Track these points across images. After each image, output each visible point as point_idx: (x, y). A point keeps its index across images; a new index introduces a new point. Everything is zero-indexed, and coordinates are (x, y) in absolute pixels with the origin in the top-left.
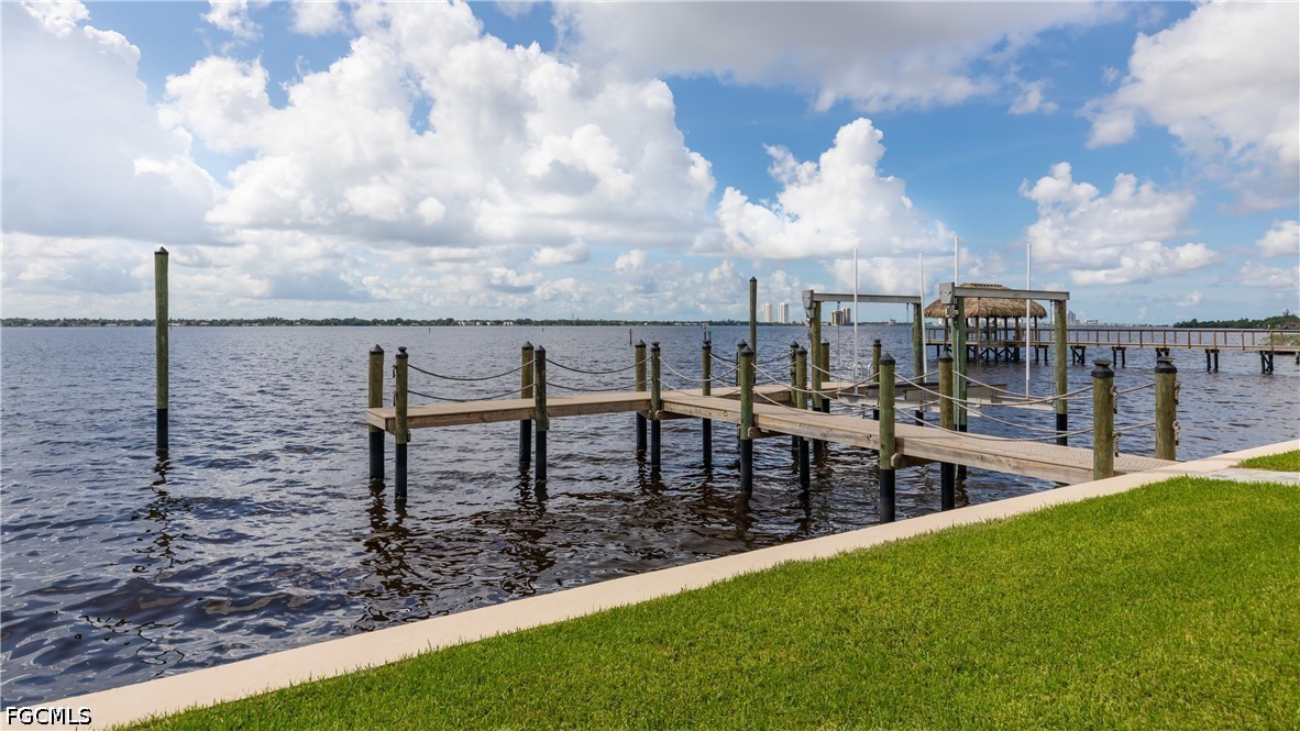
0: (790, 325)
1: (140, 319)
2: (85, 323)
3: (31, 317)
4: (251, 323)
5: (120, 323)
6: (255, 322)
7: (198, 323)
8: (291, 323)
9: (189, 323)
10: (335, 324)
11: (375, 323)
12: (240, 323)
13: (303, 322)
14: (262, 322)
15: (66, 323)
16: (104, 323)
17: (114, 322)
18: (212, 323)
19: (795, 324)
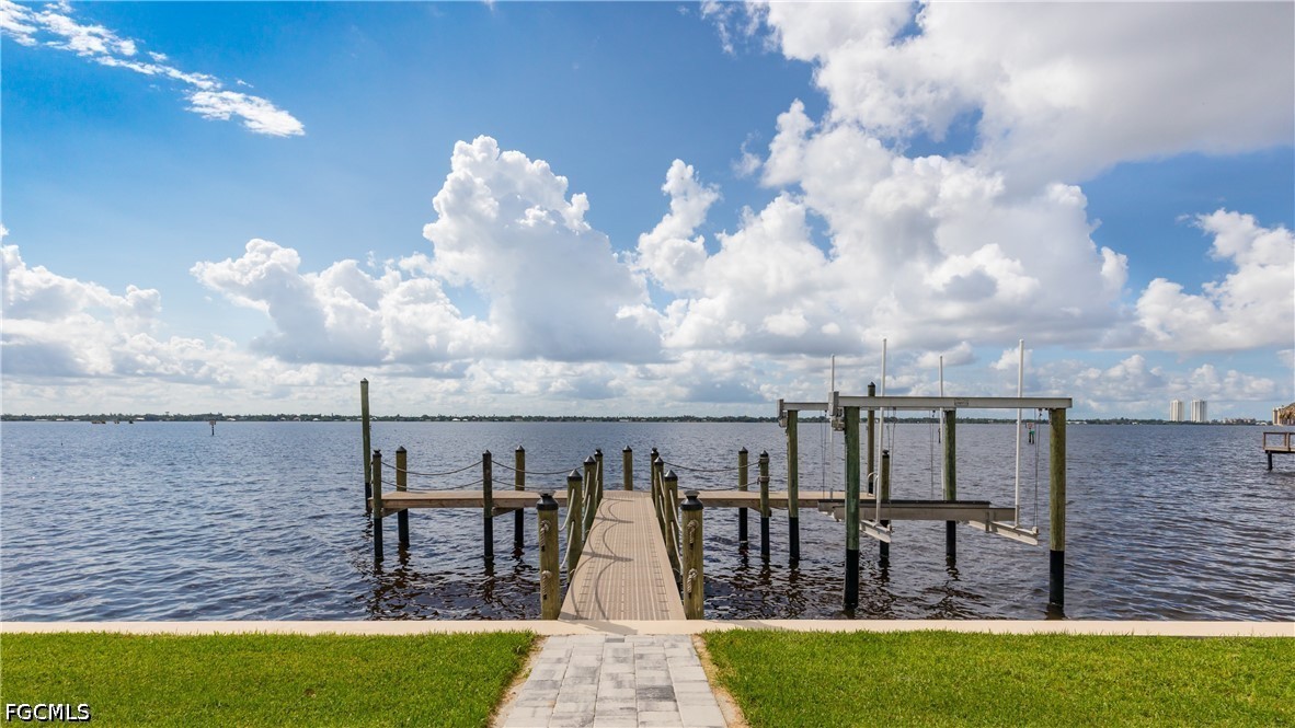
0: (1208, 424)
1: (605, 417)
2: (574, 419)
3: (546, 416)
4: (673, 419)
5: (594, 419)
6: (676, 419)
7: (639, 420)
8: (699, 420)
9: (634, 420)
10: (731, 421)
11: (761, 420)
12: (666, 420)
13: (709, 419)
14: (681, 419)
15: (565, 419)
16: (585, 419)
17: (590, 418)
18: (649, 420)
19: (1215, 423)
